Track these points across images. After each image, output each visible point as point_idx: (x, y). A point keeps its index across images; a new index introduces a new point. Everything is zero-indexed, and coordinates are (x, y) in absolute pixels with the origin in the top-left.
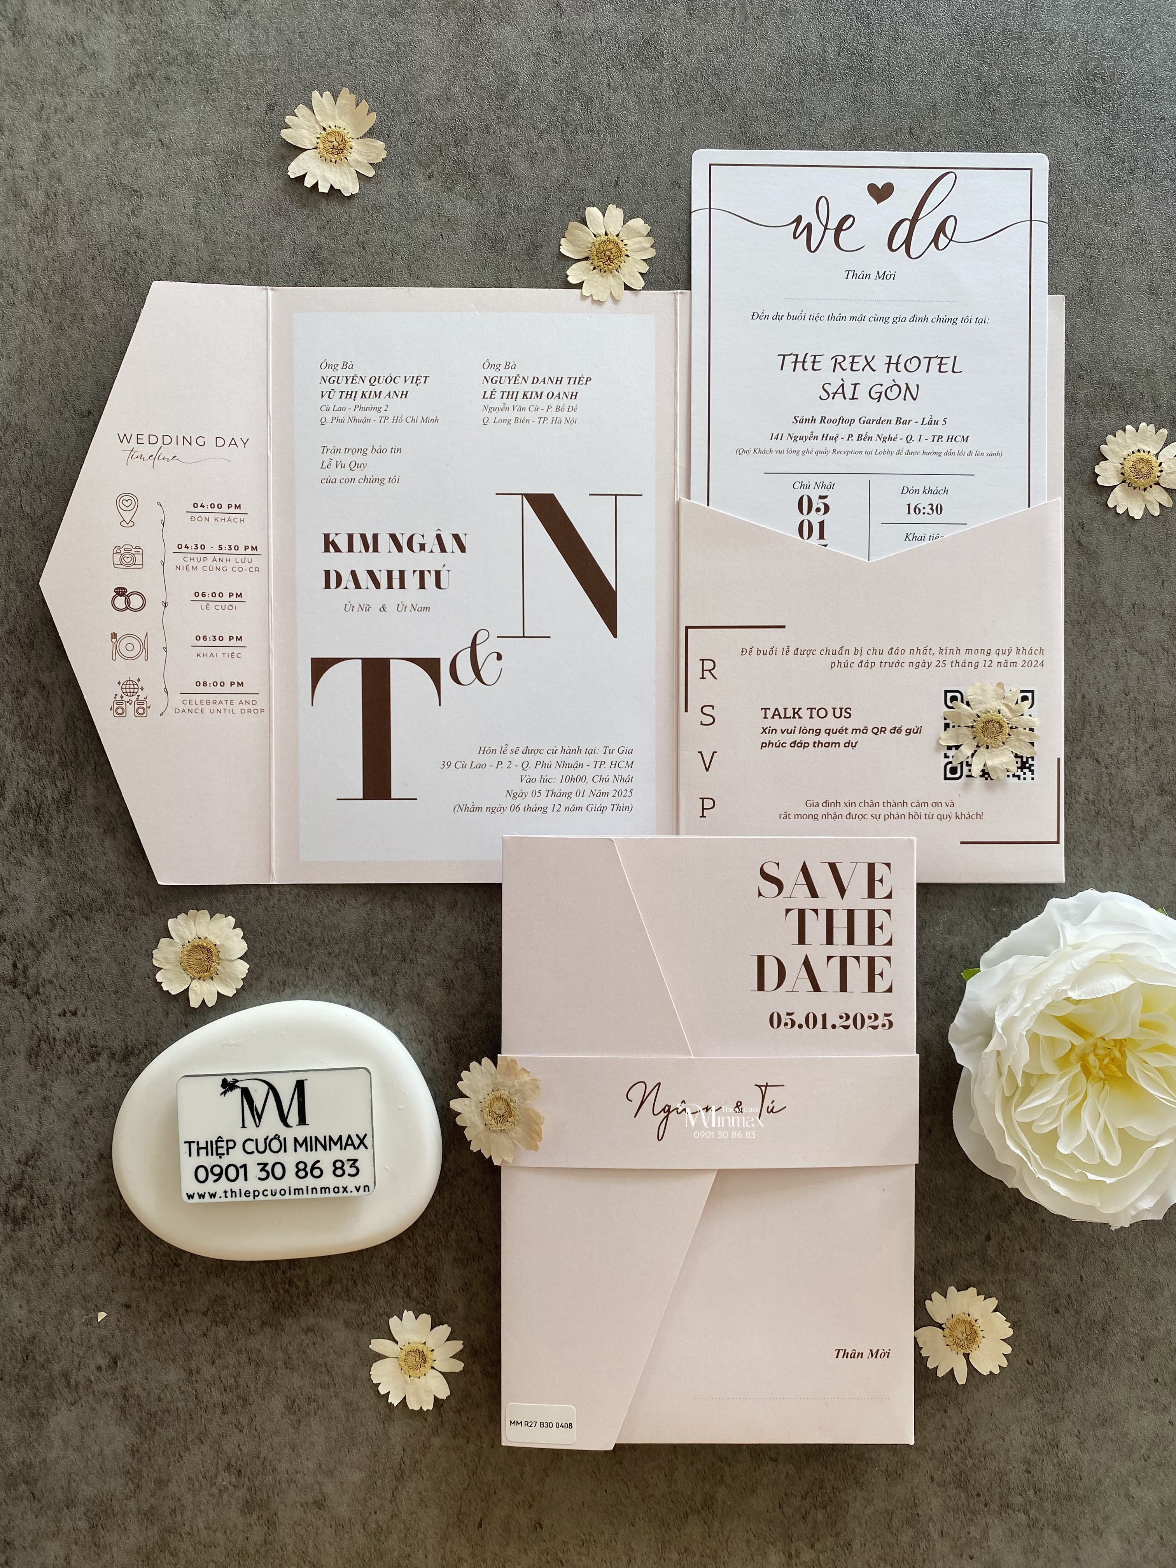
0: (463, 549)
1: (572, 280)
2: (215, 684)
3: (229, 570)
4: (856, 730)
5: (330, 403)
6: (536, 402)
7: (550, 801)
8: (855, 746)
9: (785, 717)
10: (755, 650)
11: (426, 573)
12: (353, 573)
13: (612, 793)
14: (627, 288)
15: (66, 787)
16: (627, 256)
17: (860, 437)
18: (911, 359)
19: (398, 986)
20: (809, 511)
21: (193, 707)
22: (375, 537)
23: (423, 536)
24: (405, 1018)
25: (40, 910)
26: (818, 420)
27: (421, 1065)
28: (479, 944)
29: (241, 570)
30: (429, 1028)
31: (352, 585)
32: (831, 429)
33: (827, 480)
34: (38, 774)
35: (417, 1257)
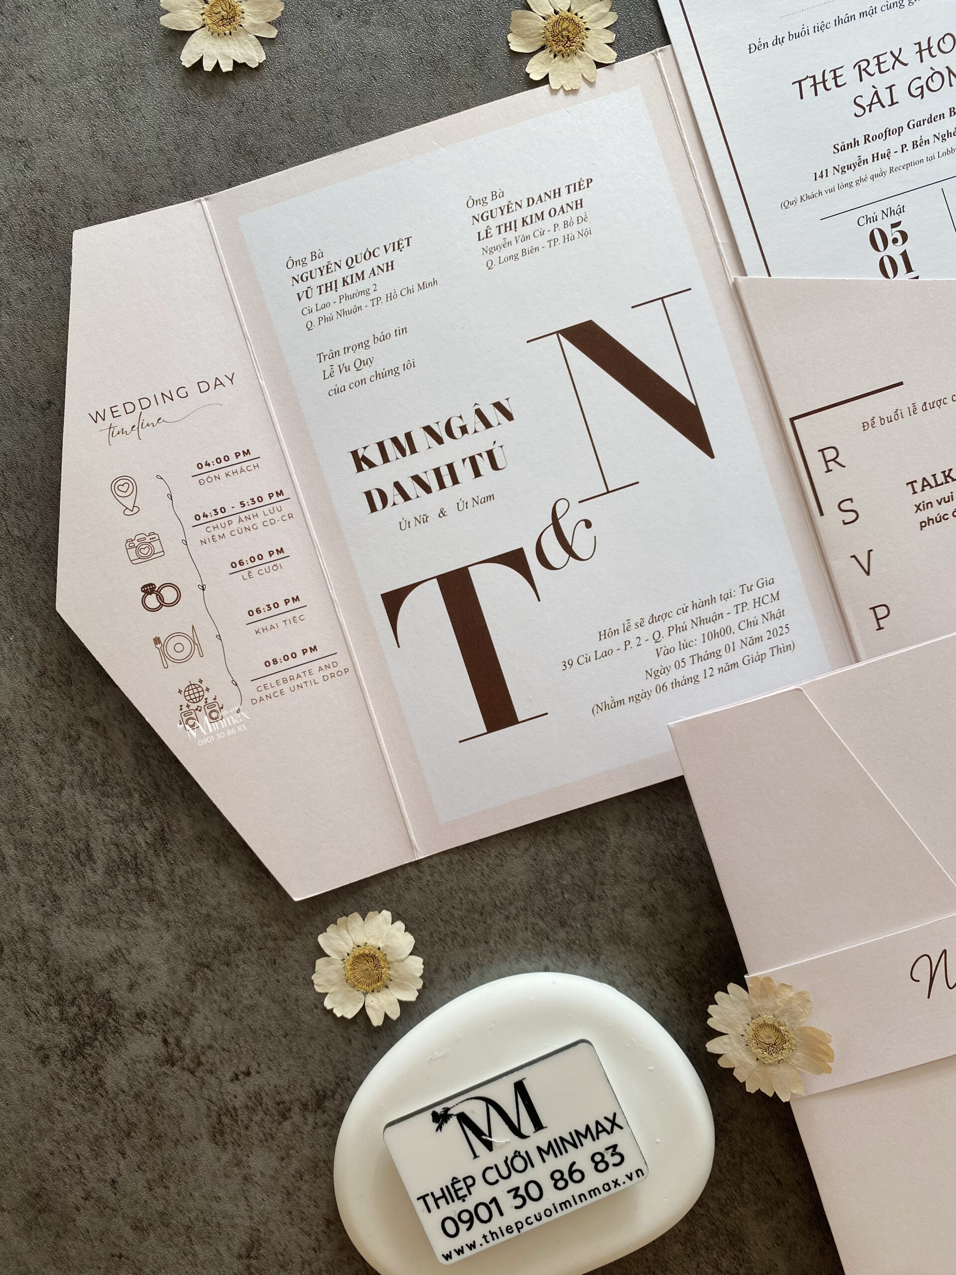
0: (509, 416)
1: (536, 77)
2: (286, 658)
3: (260, 526)
5: (311, 303)
6: (538, 225)
7: (698, 668)
9: (937, 485)
10: (877, 420)
11: (478, 458)
12: (397, 485)
13: (766, 636)
14: (599, 65)
15: (157, 825)
16: (587, 29)
17: (915, 144)
18: (943, 38)
19: (594, 930)
20: (886, 245)
21: (270, 691)
22: (408, 436)
23: (461, 417)
24: (614, 963)
25: (173, 971)
26: (862, 141)
27: (650, 1008)
28: (670, 855)
29: (273, 522)
30: (645, 965)
31: (399, 499)
32: (879, 146)
33: (894, 204)
34: (121, 820)
35: (713, 1224)
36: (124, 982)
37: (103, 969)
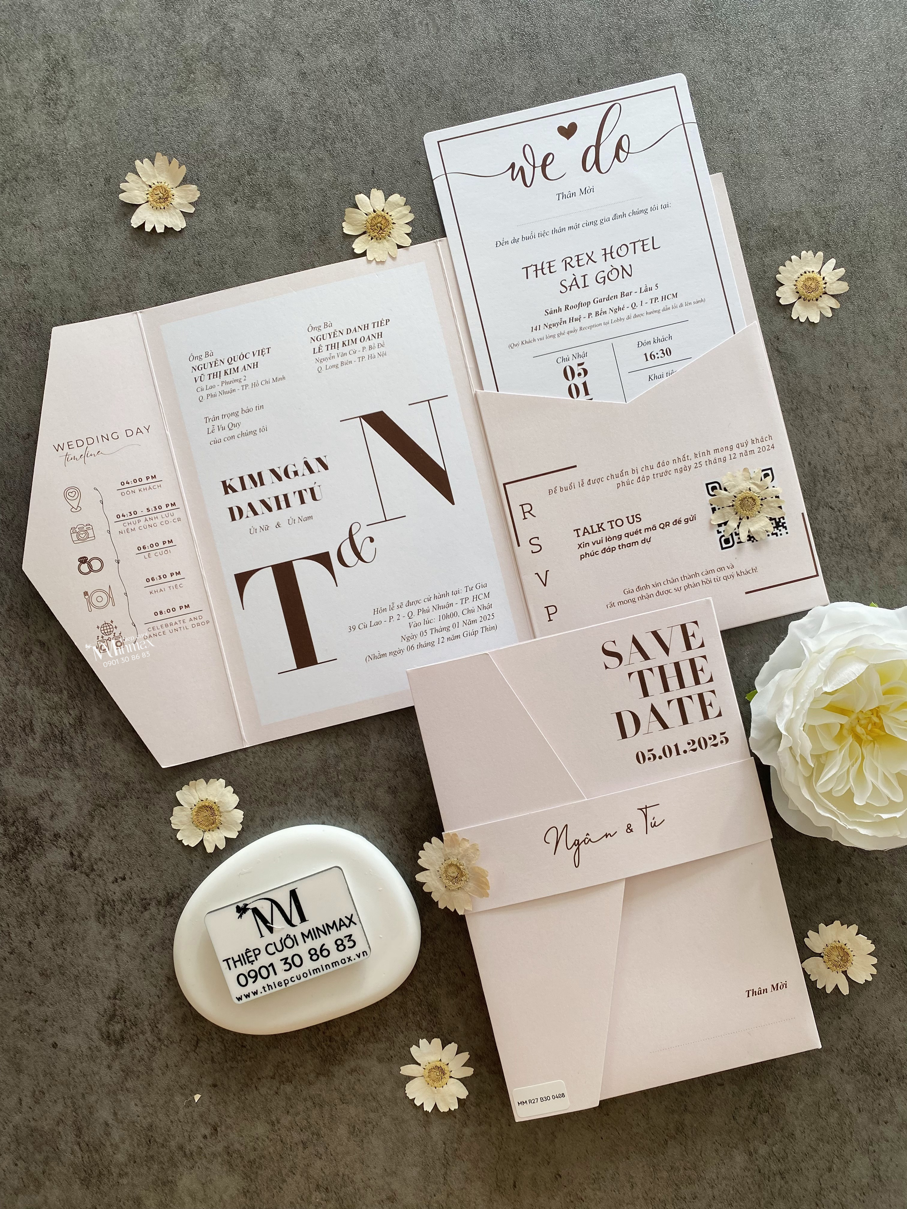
0: (326, 467)
1: (358, 251)
2: (168, 611)
3: (159, 525)
4: (648, 529)
5: (203, 385)
6: (353, 347)
7: (435, 637)
8: (650, 541)
9: (593, 532)
10: (558, 489)
11: (304, 492)
12: (250, 505)
13: (479, 619)
14: (399, 247)
15: (78, 713)
16: (394, 223)
17: (597, 314)
18: (621, 247)
19: (356, 800)
20: (573, 377)
21: (157, 632)
22: (260, 474)
23: (294, 465)
24: (367, 822)
25: (80, 808)
26: (563, 308)
27: (388, 854)
28: (409, 755)
29: (167, 522)
30: (387, 825)
31: (251, 513)
32: (574, 313)
33: (580, 350)
34: (54, 708)
35: (419, 998)
36: (48, 813)
37: (35, 804)
